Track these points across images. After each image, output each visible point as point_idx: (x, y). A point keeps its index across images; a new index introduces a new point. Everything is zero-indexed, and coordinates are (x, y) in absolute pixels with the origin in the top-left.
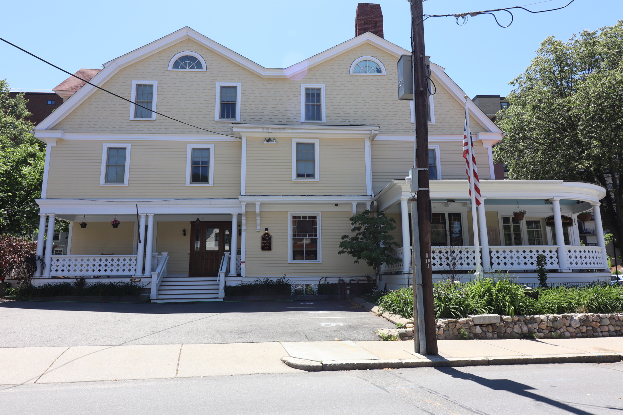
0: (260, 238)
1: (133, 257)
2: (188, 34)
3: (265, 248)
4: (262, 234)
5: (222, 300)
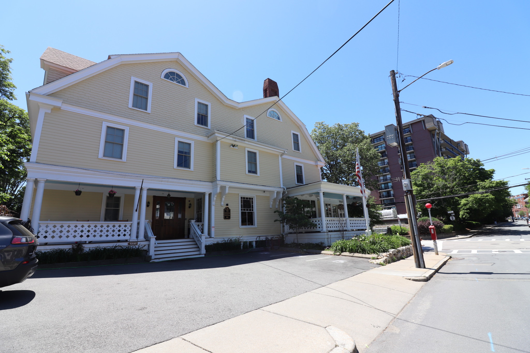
0: (223, 210)
1: (128, 224)
2: (179, 58)
3: (227, 217)
4: (224, 208)
5: (203, 256)
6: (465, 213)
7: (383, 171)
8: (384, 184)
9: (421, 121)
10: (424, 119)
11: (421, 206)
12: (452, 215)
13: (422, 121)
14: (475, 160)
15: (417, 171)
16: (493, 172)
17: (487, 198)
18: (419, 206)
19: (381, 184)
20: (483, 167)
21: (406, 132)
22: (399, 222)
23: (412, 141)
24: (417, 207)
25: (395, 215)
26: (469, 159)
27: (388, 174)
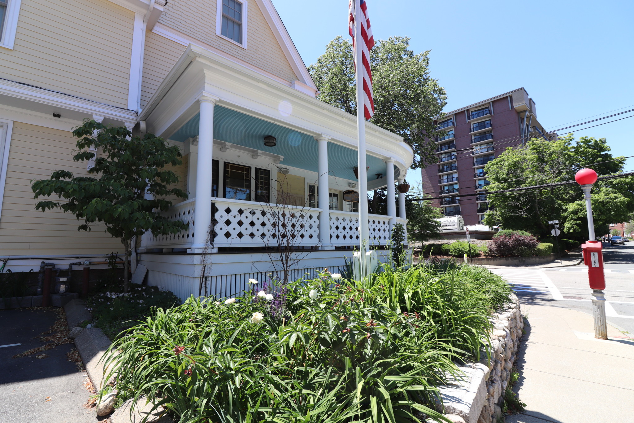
6: (574, 225)
7: (449, 168)
8: (448, 185)
9: (507, 97)
10: (511, 94)
11: (502, 213)
12: (556, 226)
13: (509, 98)
14: (598, 140)
15: (500, 159)
16: (622, 161)
17: (616, 202)
18: (499, 213)
19: (444, 186)
20: (609, 153)
21: (485, 113)
22: (467, 236)
23: (491, 126)
24: (497, 213)
25: (461, 226)
26: (587, 138)
27: (455, 173)
